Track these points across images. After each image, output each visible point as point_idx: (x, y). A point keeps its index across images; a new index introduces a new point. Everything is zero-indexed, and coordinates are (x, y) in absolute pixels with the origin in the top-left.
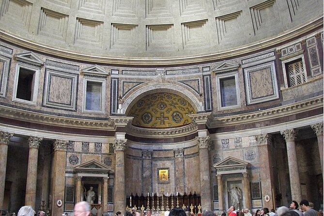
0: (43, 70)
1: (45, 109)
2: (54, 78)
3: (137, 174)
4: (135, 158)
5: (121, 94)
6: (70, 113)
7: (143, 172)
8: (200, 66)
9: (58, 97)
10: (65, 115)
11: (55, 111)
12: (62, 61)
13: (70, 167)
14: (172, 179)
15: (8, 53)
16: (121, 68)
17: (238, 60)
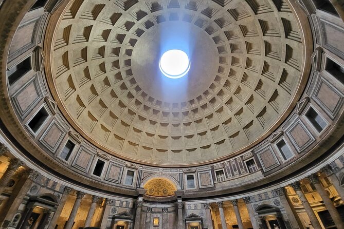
0: (109, 162)
1: (105, 182)
2: (113, 166)
3: (143, 221)
4: (144, 211)
5: (142, 178)
6: (117, 185)
7: (146, 219)
8: (179, 169)
9: (113, 176)
10: (115, 186)
11: (110, 183)
12: (118, 159)
13: (111, 214)
14: (161, 224)
15: (94, 151)
16: (144, 166)
17: (195, 168)
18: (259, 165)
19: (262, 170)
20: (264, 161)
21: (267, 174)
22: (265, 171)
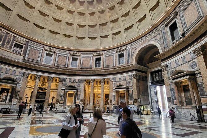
18: (25, 53)
19: (24, 57)
20: (31, 53)
21: (26, 61)
22: (26, 59)
